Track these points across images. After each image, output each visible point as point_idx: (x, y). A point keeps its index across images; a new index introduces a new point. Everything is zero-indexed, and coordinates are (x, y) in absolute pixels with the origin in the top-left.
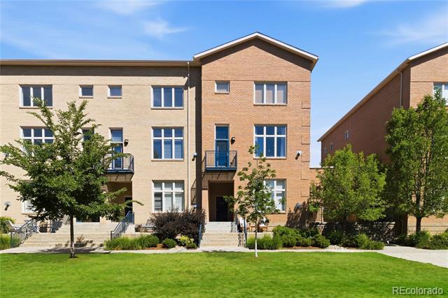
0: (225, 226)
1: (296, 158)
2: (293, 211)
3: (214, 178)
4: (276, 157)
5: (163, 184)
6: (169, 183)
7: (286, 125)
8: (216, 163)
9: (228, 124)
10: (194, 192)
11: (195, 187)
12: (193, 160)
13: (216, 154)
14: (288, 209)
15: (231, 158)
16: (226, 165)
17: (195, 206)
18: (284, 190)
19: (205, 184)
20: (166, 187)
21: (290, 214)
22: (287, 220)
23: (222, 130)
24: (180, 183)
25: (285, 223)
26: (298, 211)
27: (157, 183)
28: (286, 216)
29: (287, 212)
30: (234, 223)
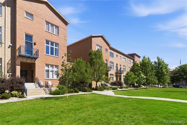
1: (62, 58)
3: (24, 60)
4: (54, 56)
7: (58, 44)
8: (25, 52)
9: (33, 35)
10: (9, 66)
11: (10, 63)
12: (9, 48)
13: (25, 48)
15: (34, 52)
16: (31, 54)
17: (11, 74)
18: (58, 70)
22: (59, 82)
23: (29, 37)
25: (58, 84)
30: (36, 83)
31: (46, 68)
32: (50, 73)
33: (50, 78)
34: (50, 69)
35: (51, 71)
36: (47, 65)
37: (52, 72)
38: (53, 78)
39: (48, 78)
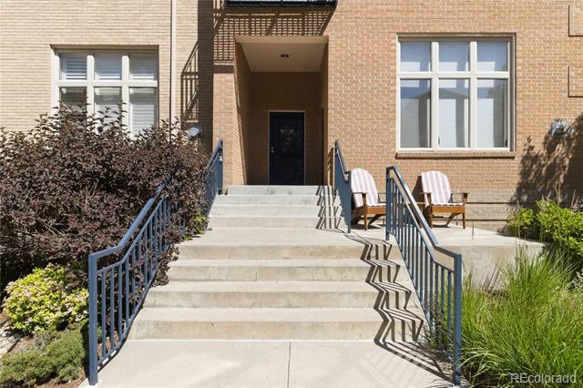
0: (298, 201)
2: (539, 149)
3: (259, 31)
5: (91, 60)
6: (108, 55)
10: (192, 86)
11: (194, 68)
14: (521, 143)
18: (506, 75)
19: (224, 51)
20: (99, 69)
21: (530, 159)
22: (517, 179)
24: (145, 57)
25: (512, 192)
26: (560, 149)
27: (71, 57)
28: (516, 165)
29: (520, 153)
30: (328, 188)
31: (407, 70)
32: (442, 112)
33: (436, 148)
34: (442, 71)
35: (444, 94)
36: (416, 43)
37: (452, 103)
38: (460, 143)
39: (423, 143)
